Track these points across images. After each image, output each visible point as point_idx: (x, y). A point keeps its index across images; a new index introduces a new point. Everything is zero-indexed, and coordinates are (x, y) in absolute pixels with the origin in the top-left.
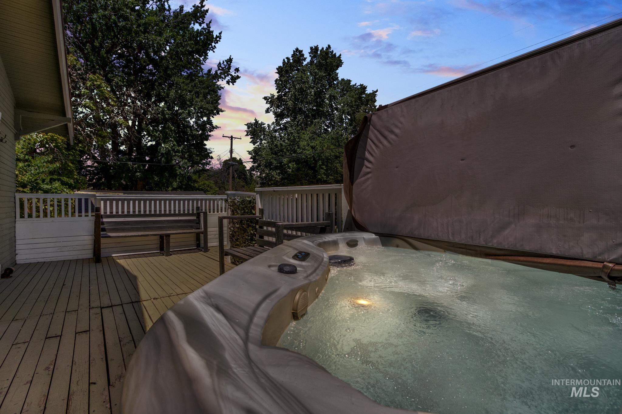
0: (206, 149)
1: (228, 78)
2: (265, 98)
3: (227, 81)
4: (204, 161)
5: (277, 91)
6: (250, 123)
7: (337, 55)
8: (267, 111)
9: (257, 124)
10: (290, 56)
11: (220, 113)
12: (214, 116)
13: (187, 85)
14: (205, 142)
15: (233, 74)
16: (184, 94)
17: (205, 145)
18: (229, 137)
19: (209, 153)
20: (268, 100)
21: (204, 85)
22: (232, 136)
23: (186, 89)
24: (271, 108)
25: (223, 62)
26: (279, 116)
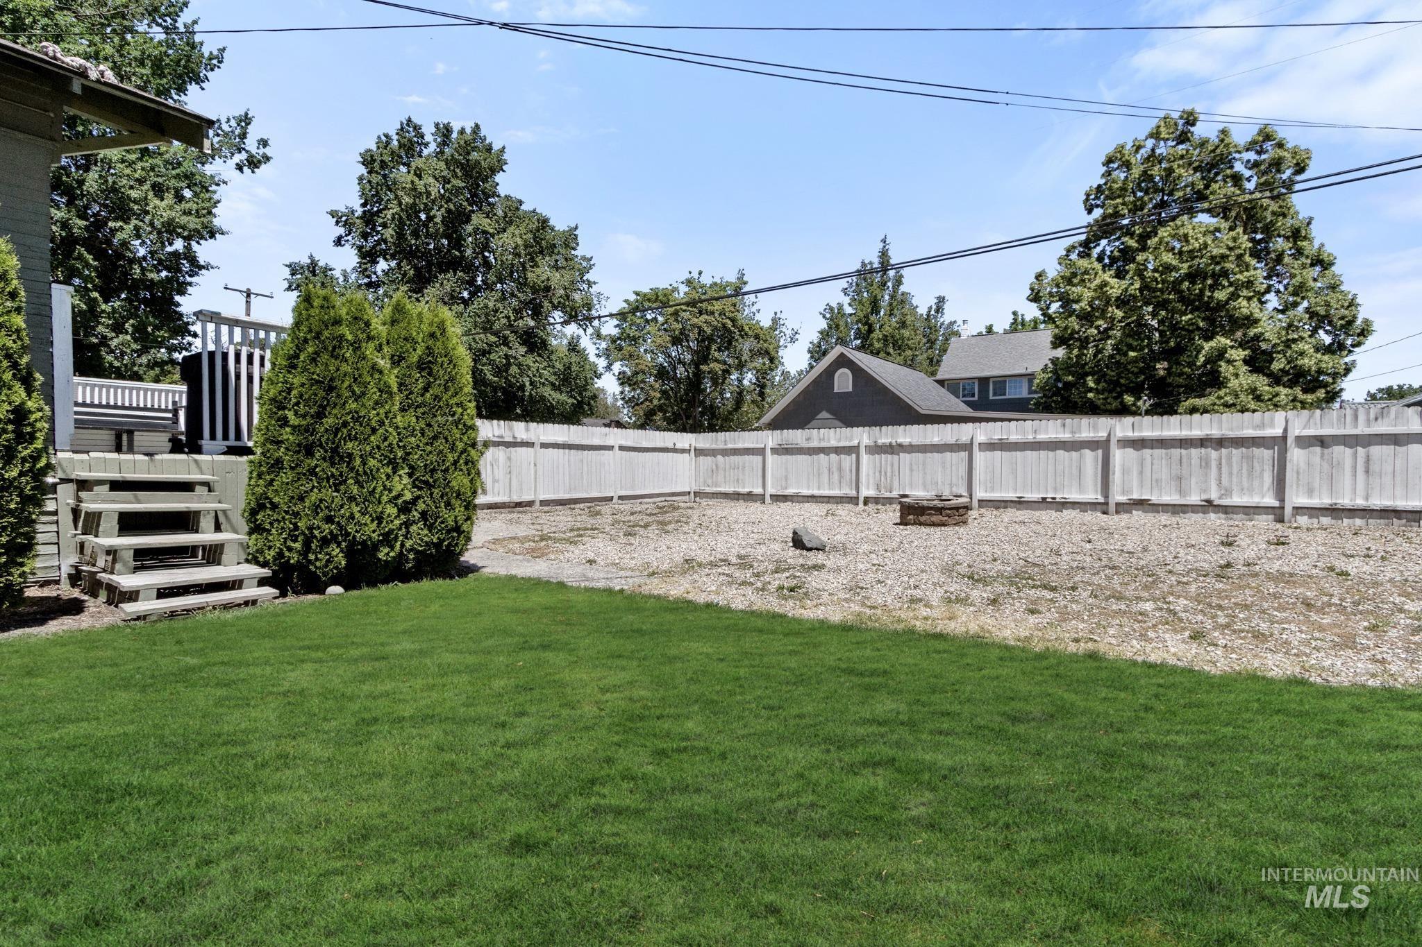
0: (181, 315)
1: (240, 157)
2: (333, 214)
3: (237, 164)
4: (175, 342)
5: (363, 201)
6: (298, 264)
7: (496, 147)
8: (338, 242)
9: (314, 267)
10: (393, 133)
11: (217, 236)
12: (201, 242)
13: (131, 164)
14: (177, 298)
15: (254, 151)
16: (124, 187)
17: (178, 305)
18: (240, 291)
19: (188, 324)
20: (341, 217)
21: (178, 171)
22: (249, 289)
23: (128, 175)
24: (346, 235)
25: (229, 120)
26: (368, 257)
